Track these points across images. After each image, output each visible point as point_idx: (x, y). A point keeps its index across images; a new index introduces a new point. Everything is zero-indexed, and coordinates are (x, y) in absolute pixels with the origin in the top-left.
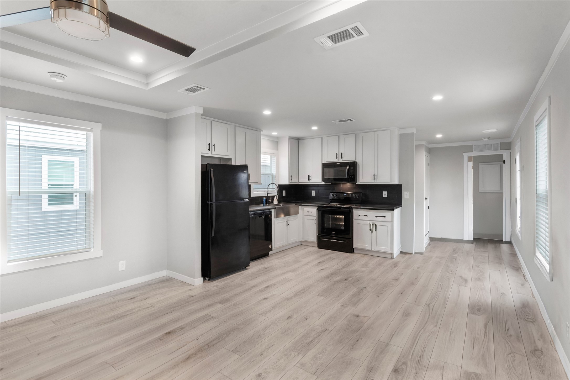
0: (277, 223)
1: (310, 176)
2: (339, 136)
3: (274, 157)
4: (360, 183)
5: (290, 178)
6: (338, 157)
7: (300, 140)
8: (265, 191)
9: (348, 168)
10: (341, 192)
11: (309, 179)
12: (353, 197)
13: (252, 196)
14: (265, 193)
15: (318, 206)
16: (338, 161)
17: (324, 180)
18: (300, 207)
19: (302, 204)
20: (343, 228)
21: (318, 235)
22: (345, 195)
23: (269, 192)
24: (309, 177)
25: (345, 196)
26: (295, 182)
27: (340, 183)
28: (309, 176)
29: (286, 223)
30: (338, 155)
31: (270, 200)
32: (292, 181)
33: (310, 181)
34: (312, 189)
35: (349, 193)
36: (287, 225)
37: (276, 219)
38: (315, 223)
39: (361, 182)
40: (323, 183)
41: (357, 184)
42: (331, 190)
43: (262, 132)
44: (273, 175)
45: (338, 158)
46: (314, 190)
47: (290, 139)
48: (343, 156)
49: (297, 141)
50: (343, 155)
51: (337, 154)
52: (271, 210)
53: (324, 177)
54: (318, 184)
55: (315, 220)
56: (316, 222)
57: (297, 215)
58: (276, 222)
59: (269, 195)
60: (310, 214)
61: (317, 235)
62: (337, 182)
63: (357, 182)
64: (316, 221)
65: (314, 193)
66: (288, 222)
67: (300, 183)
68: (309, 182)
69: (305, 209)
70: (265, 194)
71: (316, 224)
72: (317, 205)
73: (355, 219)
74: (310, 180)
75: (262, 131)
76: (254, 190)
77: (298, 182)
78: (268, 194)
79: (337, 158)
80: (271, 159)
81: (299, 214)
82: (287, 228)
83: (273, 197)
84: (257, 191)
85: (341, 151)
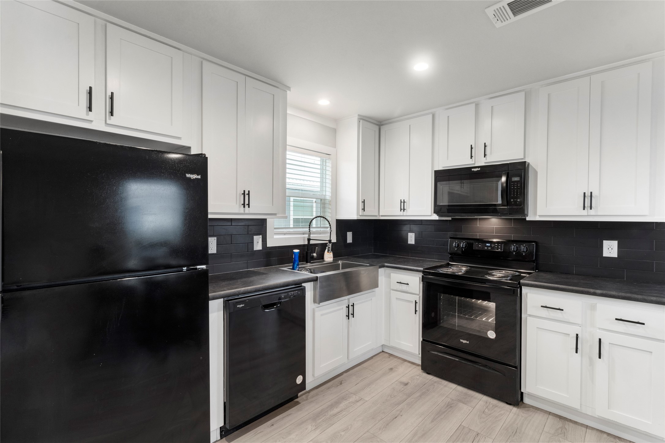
0: (322, 315)
1: (404, 202)
2: (477, 105)
3: (327, 161)
4: (538, 219)
5: (361, 205)
6: (473, 155)
7: (382, 125)
8: (304, 234)
9: (504, 179)
10: (475, 237)
11: (402, 208)
12: (511, 252)
13: (269, 245)
14: (304, 237)
15: (423, 272)
16: (474, 164)
17: (438, 210)
18: (381, 271)
19: (386, 264)
20: (492, 335)
21: (423, 340)
22: (488, 246)
23: (312, 236)
24: (402, 204)
25: (489, 248)
26: (371, 214)
27: (476, 217)
28: (402, 201)
29: (345, 311)
30: (473, 150)
31: (315, 255)
32: (365, 213)
33: (405, 213)
34: (409, 230)
35: (495, 240)
36: (348, 316)
37: (319, 304)
38: (416, 311)
39: (540, 216)
40: (435, 217)
41: (528, 219)
42: (450, 234)
43: (288, 92)
44: (325, 200)
45: (473, 158)
46: (411, 231)
47: (361, 121)
48: (488, 152)
49: (377, 127)
50: (488, 149)
51: (472, 148)
52: (303, 284)
53: (438, 204)
54: (422, 220)
55: (416, 303)
56: (417, 309)
57: (374, 290)
58: (318, 314)
59: (312, 242)
60: (404, 287)
61: (421, 339)
62: (468, 216)
63: (527, 216)
64: (417, 305)
65: (411, 239)
66: (351, 308)
67: (382, 216)
68: (403, 215)
69: (392, 274)
70: (304, 240)
71: (417, 313)
72: (422, 269)
73: (530, 315)
74: (404, 209)
75: (289, 88)
76: (275, 230)
77: (377, 214)
78: (309, 240)
79: (471, 157)
80: (322, 165)
81: (378, 287)
82: (349, 322)
83: (323, 246)
84: (285, 234)
85: (484, 138)
